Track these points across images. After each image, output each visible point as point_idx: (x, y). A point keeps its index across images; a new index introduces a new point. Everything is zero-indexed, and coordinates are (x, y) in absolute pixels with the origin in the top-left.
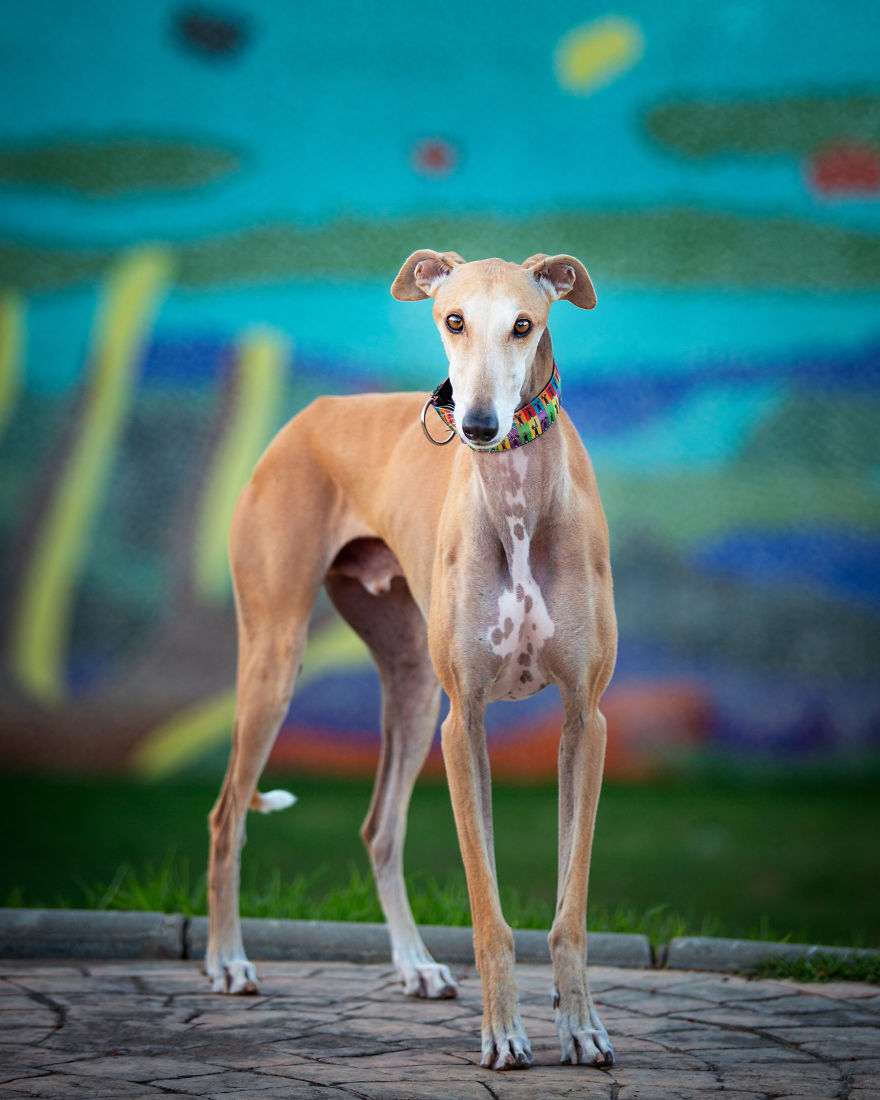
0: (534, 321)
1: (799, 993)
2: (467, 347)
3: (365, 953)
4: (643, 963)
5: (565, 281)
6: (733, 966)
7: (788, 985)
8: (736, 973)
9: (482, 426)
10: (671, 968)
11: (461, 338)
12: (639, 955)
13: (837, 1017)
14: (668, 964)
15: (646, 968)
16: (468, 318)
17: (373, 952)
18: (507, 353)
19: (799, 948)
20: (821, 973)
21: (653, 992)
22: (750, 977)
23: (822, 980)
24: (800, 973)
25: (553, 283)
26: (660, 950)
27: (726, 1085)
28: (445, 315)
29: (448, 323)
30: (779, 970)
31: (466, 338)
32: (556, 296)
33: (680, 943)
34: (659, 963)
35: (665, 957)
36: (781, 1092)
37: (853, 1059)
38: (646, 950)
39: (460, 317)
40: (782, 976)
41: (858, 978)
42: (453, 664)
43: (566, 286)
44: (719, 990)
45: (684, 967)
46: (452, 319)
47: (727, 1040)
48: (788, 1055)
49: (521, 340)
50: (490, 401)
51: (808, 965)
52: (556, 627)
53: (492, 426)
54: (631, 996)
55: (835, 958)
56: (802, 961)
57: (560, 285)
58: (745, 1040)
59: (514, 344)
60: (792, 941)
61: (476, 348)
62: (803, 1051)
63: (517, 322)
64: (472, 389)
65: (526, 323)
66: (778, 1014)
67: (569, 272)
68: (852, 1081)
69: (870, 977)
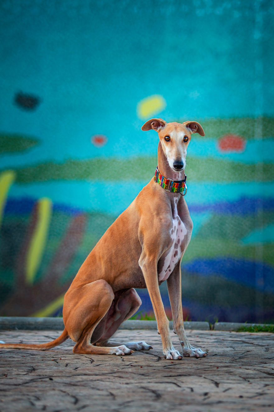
0: (189, 138)
1: (251, 335)
2: (172, 145)
3: (132, 328)
4: (207, 329)
5: (195, 129)
6: (232, 329)
7: (247, 333)
8: (233, 331)
9: (179, 164)
10: (215, 330)
11: (169, 143)
12: (207, 327)
13: (262, 338)
14: (215, 329)
15: (208, 330)
16: (171, 137)
17: (134, 327)
18: (183, 146)
19: (250, 324)
20: (257, 330)
21: (212, 335)
22: (237, 331)
23: (256, 332)
24: (250, 330)
25: (191, 129)
26: (212, 326)
27: (236, 349)
28: (164, 137)
29: (165, 139)
30: (245, 330)
31: (171, 142)
32: (192, 133)
33: (217, 324)
34: (212, 329)
35: (214, 327)
36: (250, 350)
37: (268, 345)
38: (208, 325)
39: (169, 136)
40: (246, 331)
41: (267, 331)
42: (159, 243)
43: (195, 130)
44: (229, 334)
45: (219, 330)
46: (166, 137)
47: (233, 343)
48: (251, 345)
49: (186, 143)
50: (181, 158)
51: (253, 328)
52: (187, 232)
53: (182, 165)
54: (206, 336)
55: (260, 326)
56: (251, 327)
57: (193, 130)
58: (239, 343)
59: (184, 144)
60: (248, 323)
61: (175, 145)
62: (254, 344)
63: (184, 137)
64: (175, 155)
65: (187, 138)
66: (246, 338)
67: (196, 126)
68: (269, 349)
69: (269, 331)
